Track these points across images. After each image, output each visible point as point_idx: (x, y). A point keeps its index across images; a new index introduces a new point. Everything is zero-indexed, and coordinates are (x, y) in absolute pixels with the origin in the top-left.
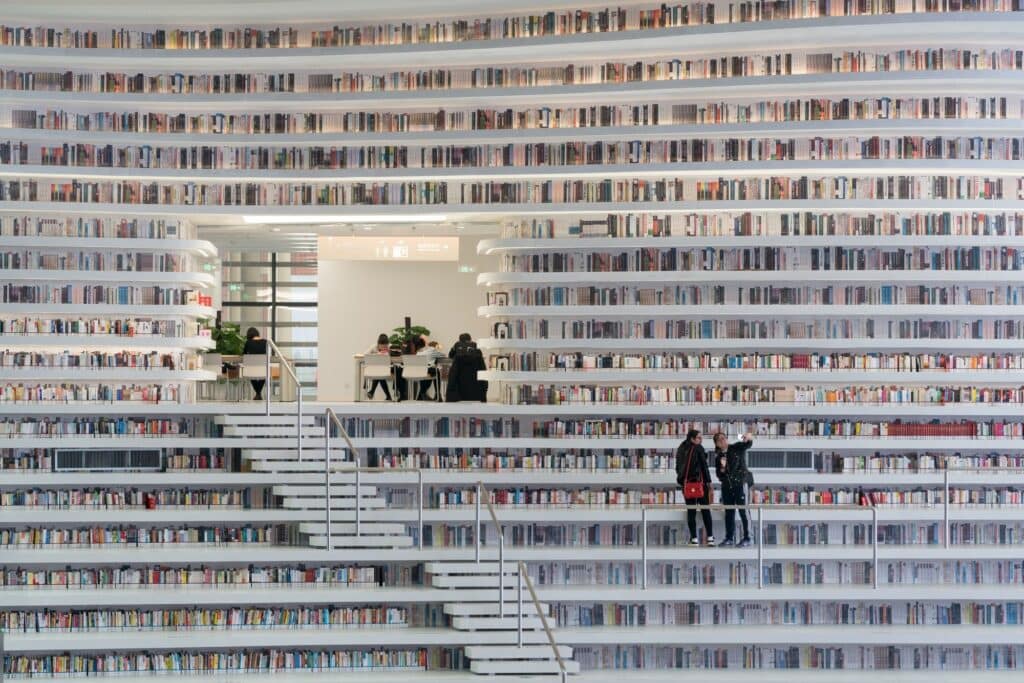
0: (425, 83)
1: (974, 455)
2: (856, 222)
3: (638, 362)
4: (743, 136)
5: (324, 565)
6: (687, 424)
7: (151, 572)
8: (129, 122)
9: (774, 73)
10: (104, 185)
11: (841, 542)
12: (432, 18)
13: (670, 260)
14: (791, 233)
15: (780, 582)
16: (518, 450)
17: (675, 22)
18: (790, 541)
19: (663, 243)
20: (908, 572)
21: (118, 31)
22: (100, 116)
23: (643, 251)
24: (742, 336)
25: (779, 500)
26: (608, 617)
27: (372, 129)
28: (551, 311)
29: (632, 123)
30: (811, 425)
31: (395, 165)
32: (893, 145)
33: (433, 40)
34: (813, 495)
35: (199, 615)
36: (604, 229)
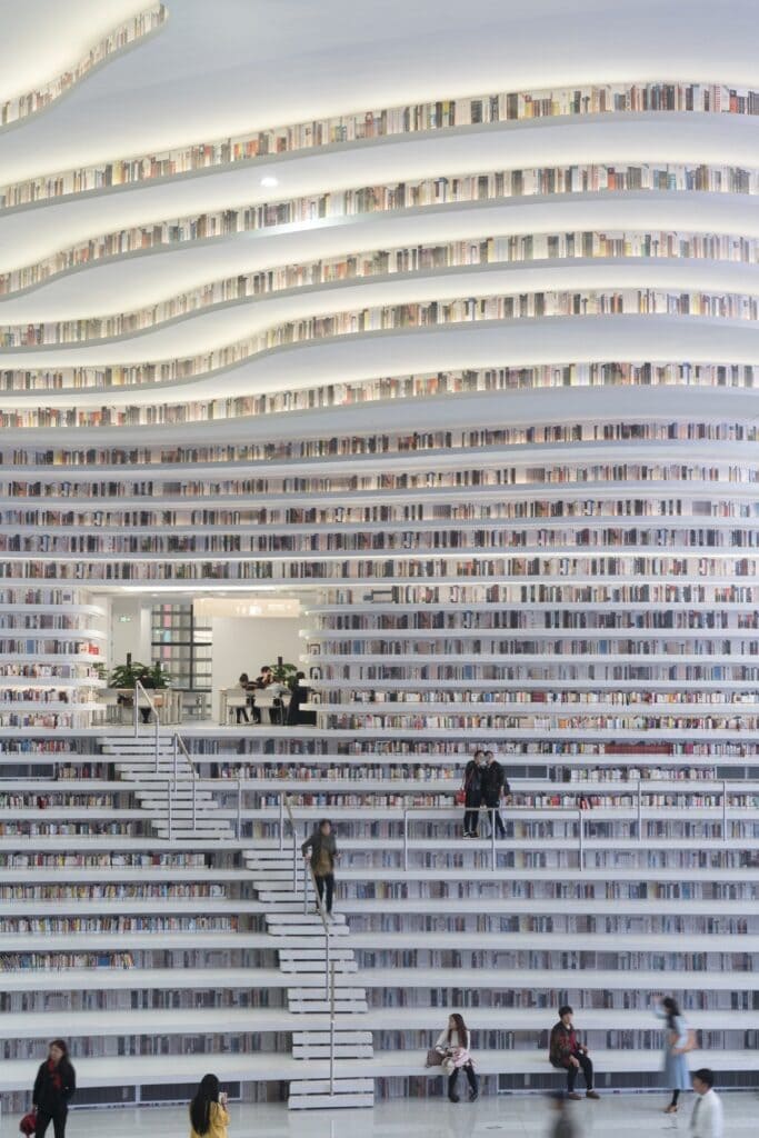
0: (249, 489)
1: (671, 768)
2: (578, 591)
3: (417, 697)
4: (488, 528)
5: (167, 852)
6: (453, 745)
7: (36, 857)
8: (31, 518)
9: (502, 483)
10: (15, 564)
11: (563, 835)
12: (248, 442)
13: (440, 620)
14: (529, 600)
15: (513, 866)
16: (324, 764)
17: (424, 446)
18: (524, 834)
19: (433, 608)
20: (611, 859)
21: (18, 451)
22: (9, 513)
23: (420, 613)
24: (494, 678)
25: (519, 803)
26: (379, 892)
27: (213, 523)
28: (352, 658)
29: (404, 518)
30: (547, 745)
31: (232, 549)
32: (600, 535)
33: (250, 458)
34: (545, 799)
35: (69, 890)
36: (390, 597)
